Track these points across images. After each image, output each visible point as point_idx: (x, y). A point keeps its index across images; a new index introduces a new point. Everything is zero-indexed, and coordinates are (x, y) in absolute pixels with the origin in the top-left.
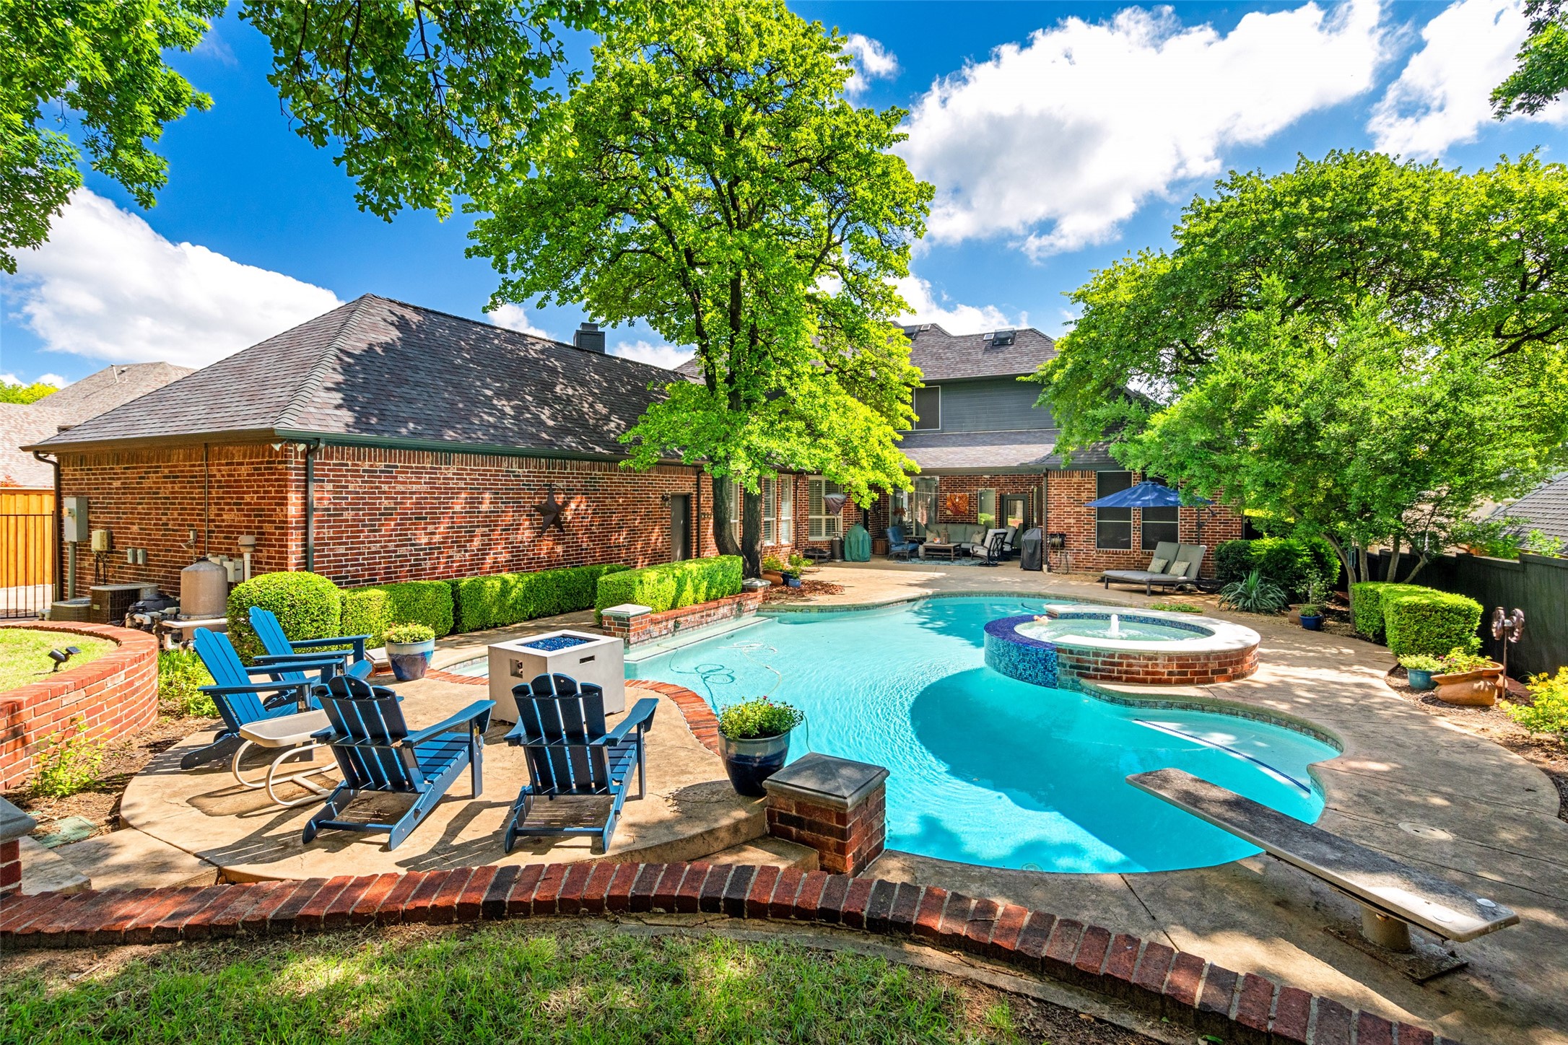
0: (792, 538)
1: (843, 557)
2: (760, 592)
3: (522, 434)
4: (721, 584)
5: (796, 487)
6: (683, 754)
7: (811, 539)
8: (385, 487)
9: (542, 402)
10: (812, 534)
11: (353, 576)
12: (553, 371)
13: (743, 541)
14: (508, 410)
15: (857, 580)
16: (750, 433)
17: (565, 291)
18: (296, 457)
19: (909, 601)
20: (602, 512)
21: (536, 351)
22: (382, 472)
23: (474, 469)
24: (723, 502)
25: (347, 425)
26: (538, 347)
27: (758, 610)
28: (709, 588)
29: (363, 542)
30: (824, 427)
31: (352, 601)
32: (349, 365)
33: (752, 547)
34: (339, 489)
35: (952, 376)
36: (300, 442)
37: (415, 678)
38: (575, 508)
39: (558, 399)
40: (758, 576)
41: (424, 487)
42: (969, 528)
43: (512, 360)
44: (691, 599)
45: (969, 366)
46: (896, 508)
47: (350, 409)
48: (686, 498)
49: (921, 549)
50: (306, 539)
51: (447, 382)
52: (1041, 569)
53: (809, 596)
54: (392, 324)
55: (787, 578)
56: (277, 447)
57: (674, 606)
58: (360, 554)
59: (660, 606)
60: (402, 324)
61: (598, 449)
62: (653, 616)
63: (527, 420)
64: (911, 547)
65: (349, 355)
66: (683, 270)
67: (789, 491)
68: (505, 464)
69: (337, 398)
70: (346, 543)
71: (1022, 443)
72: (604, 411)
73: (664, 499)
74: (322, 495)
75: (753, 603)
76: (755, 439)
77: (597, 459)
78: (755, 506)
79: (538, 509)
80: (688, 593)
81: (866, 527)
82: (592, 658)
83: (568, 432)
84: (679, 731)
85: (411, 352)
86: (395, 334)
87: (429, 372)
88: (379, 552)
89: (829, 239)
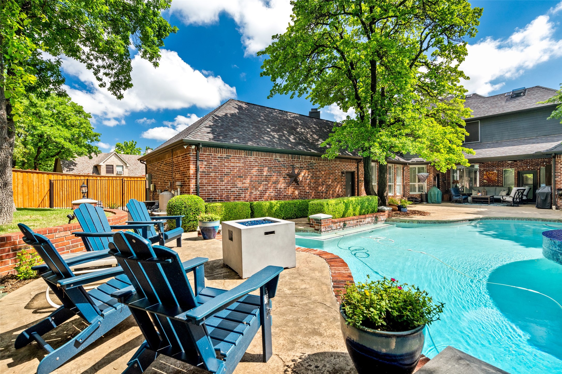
0: (402, 193)
1: (427, 201)
2: (387, 212)
3: (281, 144)
4: (367, 208)
5: (404, 170)
6: (321, 310)
7: (411, 193)
8: (226, 164)
9: (290, 133)
10: (411, 191)
11: (214, 198)
12: (298, 124)
13: (378, 191)
14: (276, 136)
15: (436, 210)
16: (381, 135)
17: (301, 90)
18: (193, 151)
19: (470, 220)
20: (315, 177)
21: (291, 117)
22: (225, 158)
23: (261, 157)
24: (369, 173)
25: (210, 139)
26: (293, 115)
27: (386, 221)
28: (361, 209)
29: (218, 185)
30: (420, 133)
31: (210, 207)
32: (217, 120)
33: (383, 194)
34: (209, 164)
35: (486, 115)
36: (193, 145)
37: (210, 238)
38: (303, 175)
39: (298, 133)
40: (385, 205)
41: (242, 165)
42: (498, 189)
43: (281, 120)
44: (352, 214)
45: (497, 109)
46: (454, 180)
47: (213, 134)
48: (353, 173)
49: (470, 198)
50: (196, 183)
51: (254, 126)
52: (551, 208)
53: (412, 216)
54: (236, 108)
55: (400, 208)
56: (185, 147)
57: (343, 216)
58: (217, 190)
59: (337, 215)
60: (240, 108)
61: (312, 151)
62: (333, 220)
63: (284, 140)
64: (464, 197)
65: (218, 117)
66: (349, 71)
67: (400, 172)
68: (274, 156)
69: (209, 130)
70: (212, 185)
71: (533, 143)
72: (317, 138)
73: (343, 173)
74: (202, 166)
75: (383, 217)
76: (384, 138)
77: (312, 155)
78: (384, 175)
79: (288, 175)
80: (351, 210)
81: (438, 187)
82: (273, 232)
83: (301, 144)
84: (324, 288)
85: (242, 116)
86: (237, 111)
87: (248, 123)
88: (224, 190)
89: (421, 47)
